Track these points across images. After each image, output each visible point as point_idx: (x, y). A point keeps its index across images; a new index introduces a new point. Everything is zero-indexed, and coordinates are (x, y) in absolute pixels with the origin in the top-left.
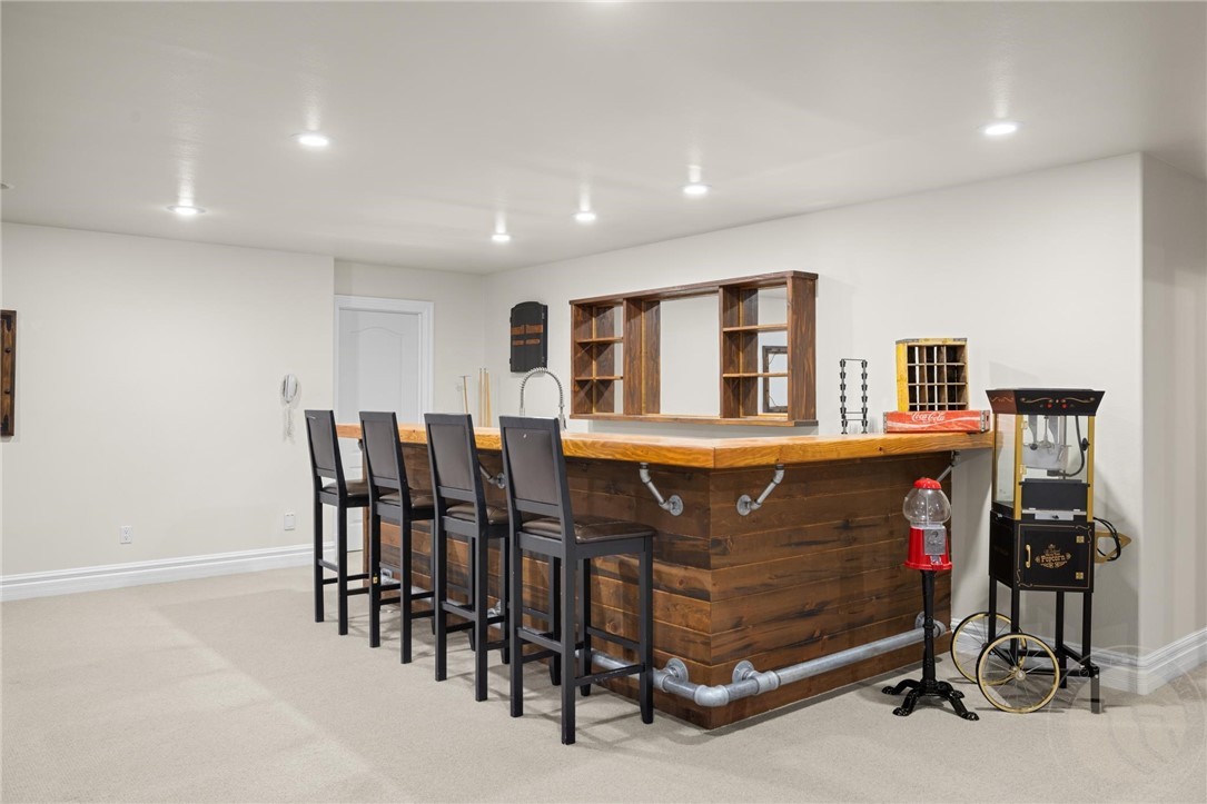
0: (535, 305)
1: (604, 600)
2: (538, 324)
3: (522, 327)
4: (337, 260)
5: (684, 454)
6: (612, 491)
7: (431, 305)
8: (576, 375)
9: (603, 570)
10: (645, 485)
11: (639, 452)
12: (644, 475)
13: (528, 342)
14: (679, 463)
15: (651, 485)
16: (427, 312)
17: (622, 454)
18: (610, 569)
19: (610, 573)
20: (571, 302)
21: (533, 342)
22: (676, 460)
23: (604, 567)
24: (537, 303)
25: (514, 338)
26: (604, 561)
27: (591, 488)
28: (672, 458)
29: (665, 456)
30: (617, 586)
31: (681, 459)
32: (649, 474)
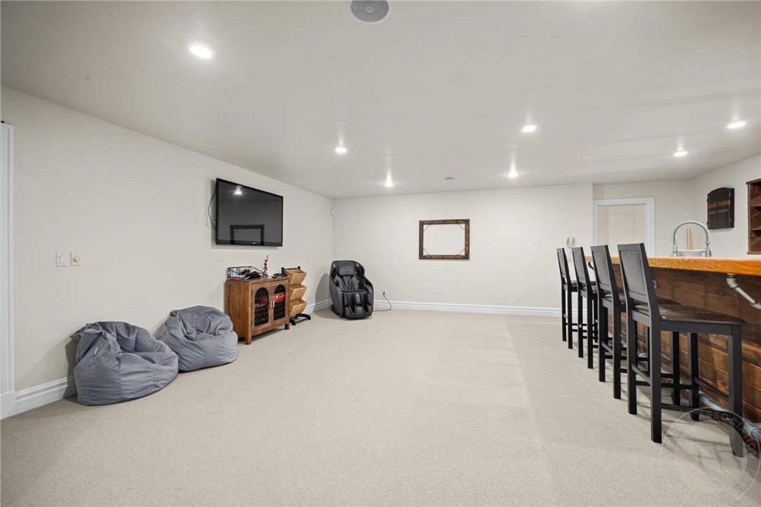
0: (725, 189)
1: (716, 363)
2: (727, 199)
3: (715, 204)
4: (594, 185)
5: (754, 266)
6: (721, 294)
7: (653, 199)
8: (752, 227)
9: (713, 344)
10: (733, 289)
11: (719, 266)
12: (731, 282)
13: (719, 211)
14: (750, 273)
15: (739, 290)
16: (650, 203)
17: (707, 267)
18: (719, 345)
19: (720, 347)
20: (747, 183)
21: (723, 211)
22: (748, 271)
23: (715, 343)
24: (725, 188)
25: (710, 210)
26: (716, 338)
27: (706, 291)
28: (744, 270)
29: (739, 268)
30: (725, 357)
31: (751, 270)
32: (736, 282)
